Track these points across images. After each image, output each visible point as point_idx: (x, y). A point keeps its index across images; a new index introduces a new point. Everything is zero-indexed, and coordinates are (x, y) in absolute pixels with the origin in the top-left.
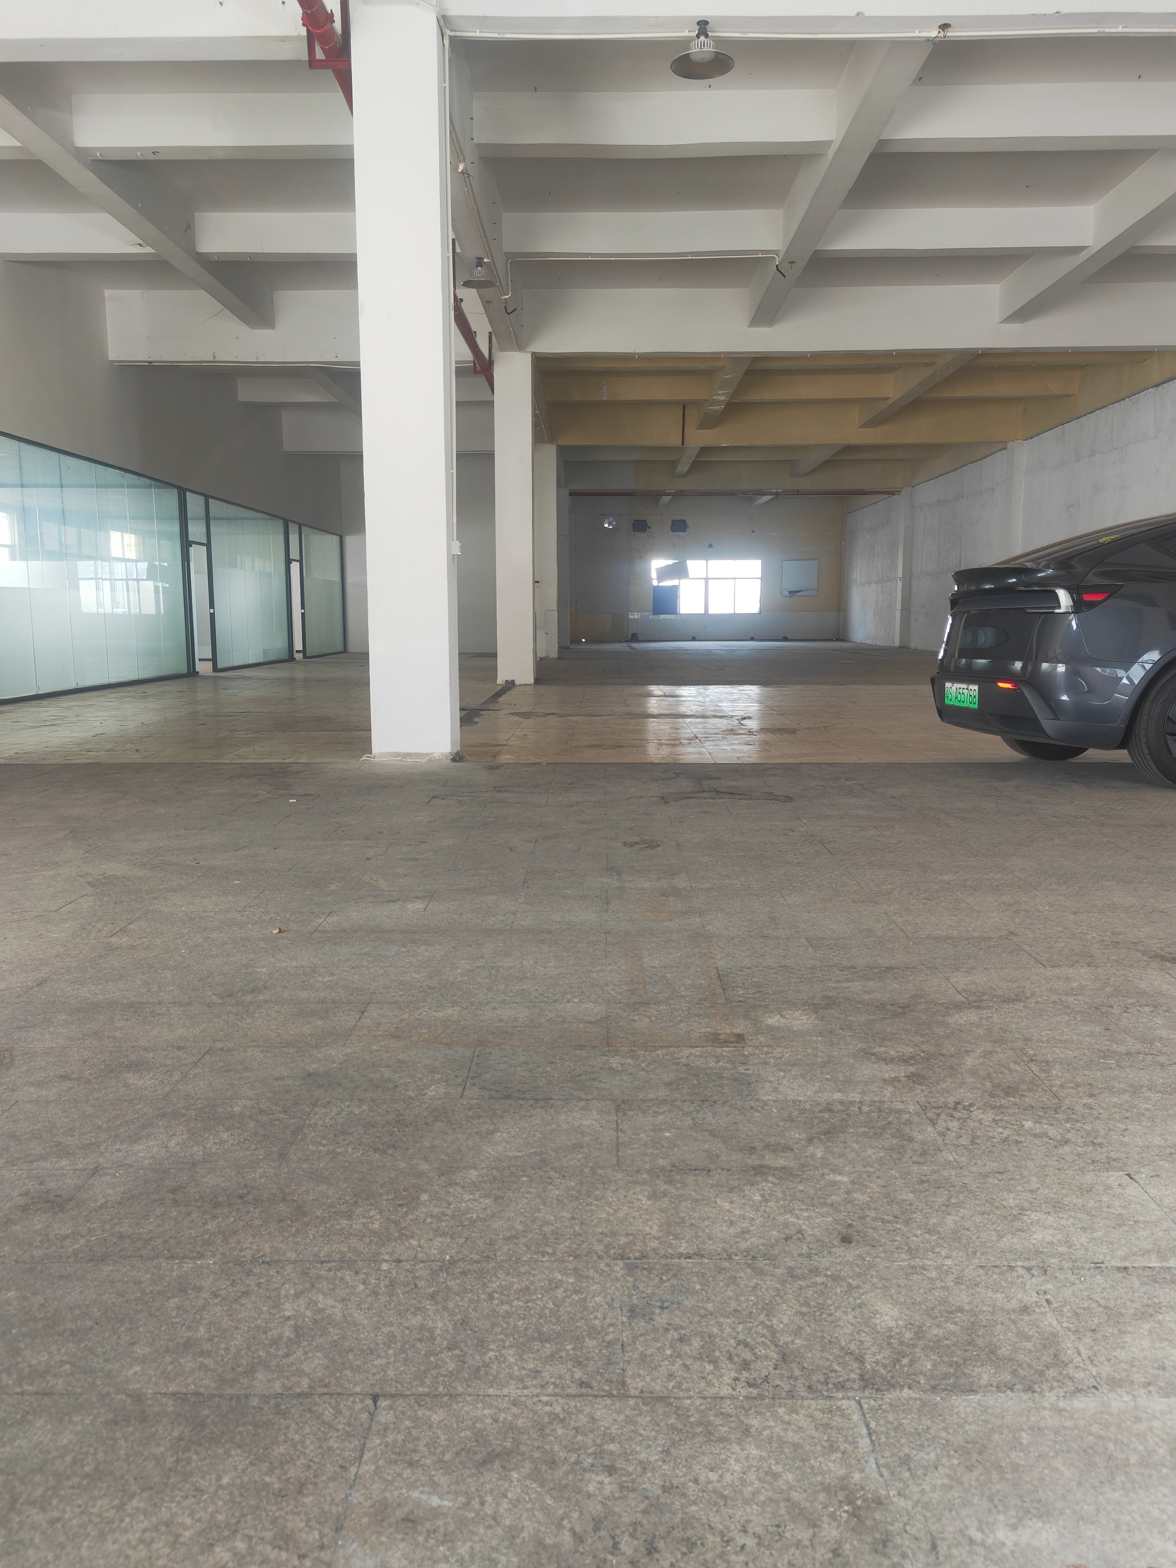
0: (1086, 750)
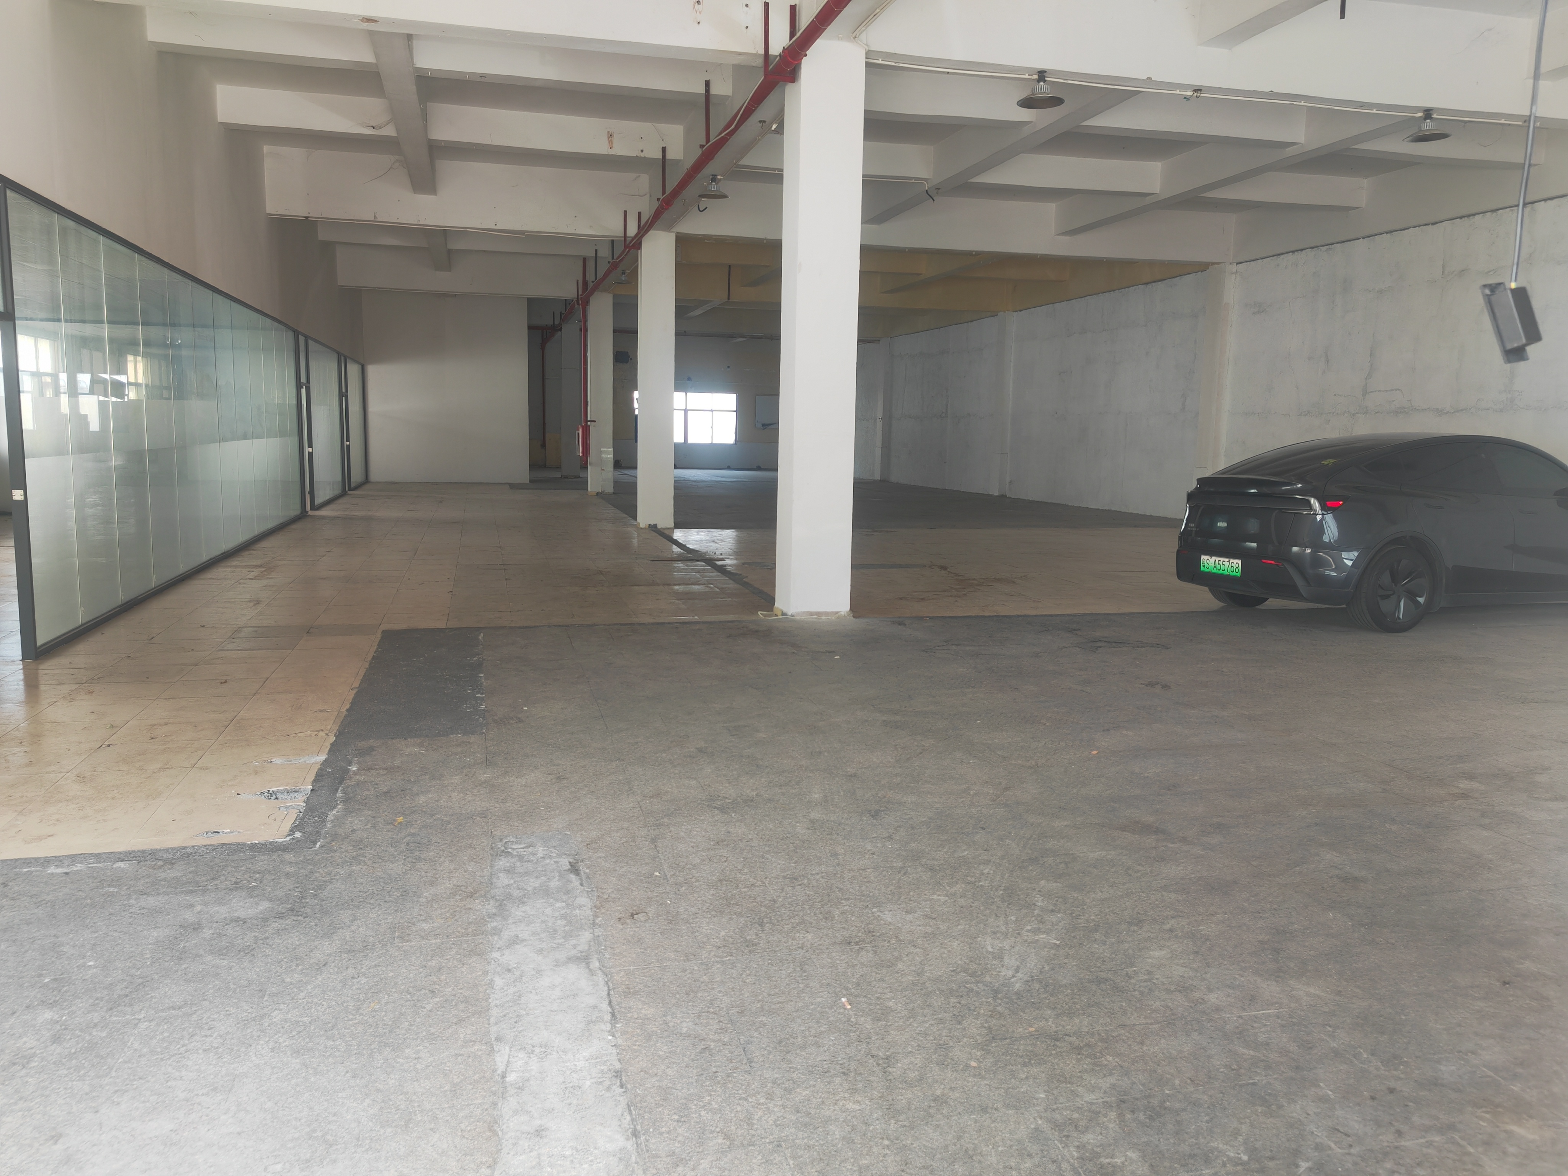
0: (1266, 599)
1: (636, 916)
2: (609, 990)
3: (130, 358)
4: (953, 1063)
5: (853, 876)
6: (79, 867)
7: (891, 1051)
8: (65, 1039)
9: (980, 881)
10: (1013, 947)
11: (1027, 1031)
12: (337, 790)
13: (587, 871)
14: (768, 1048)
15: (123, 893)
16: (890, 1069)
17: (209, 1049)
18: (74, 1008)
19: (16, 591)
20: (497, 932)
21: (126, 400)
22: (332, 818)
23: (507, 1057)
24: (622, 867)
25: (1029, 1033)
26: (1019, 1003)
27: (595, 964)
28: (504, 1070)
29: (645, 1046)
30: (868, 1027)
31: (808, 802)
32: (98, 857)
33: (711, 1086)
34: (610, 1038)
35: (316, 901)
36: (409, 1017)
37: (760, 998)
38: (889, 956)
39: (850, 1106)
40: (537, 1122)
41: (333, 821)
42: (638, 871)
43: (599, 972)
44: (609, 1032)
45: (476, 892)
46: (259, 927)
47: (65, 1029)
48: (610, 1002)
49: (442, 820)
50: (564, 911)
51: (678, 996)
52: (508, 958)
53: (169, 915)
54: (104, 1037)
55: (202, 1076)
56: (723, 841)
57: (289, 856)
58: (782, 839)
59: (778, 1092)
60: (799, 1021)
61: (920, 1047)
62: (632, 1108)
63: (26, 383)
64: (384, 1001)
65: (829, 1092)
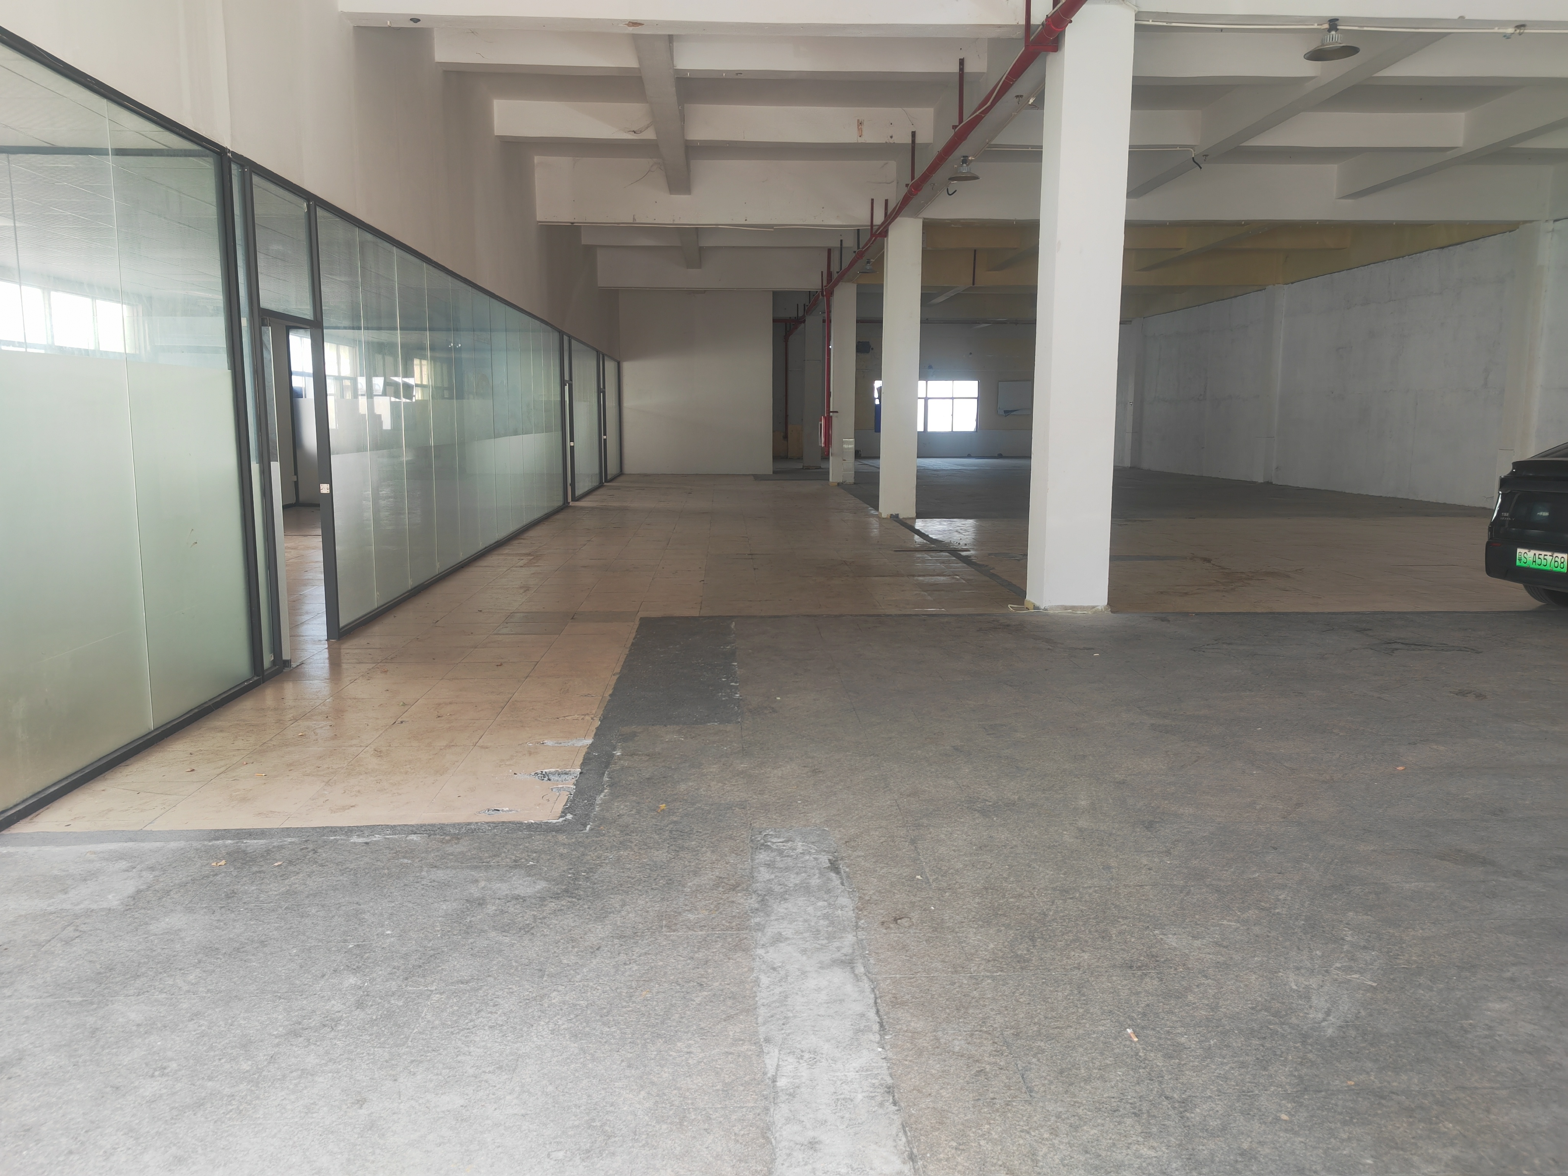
1: (899, 921)
2: (876, 998)
3: (416, 362)
4: (1260, 1113)
5: (1130, 893)
6: (377, 838)
7: (1188, 1094)
8: (367, 1005)
9: (1275, 908)
10: (1322, 986)
11: (1345, 1084)
12: (603, 774)
13: (847, 870)
14: (1048, 1077)
15: (416, 865)
16: (1188, 1115)
17: (494, 1026)
18: (374, 975)
19: (322, 576)
20: (760, 928)
21: (414, 400)
22: (600, 802)
23: (777, 1059)
24: (882, 868)
25: (1348, 1086)
26: (1334, 1051)
27: (860, 969)
28: (774, 1074)
29: (917, 1063)
30: (1158, 1064)
31: (1074, 808)
32: (393, 828)
33: (990, 1113)
34: (880, 1050)
35: (588, 884)
36: (679, 1009)
37: (1036, 1020)
38: (1177, 986)
39: (1145, 1151)
40: (811, 1134)
41: (600, 805)
42: (899, 873)
43: (864, 977)
44: (878, 1043)
45: (738, 885)
46: (538, 906)
47: (368, 995)
48: (878, 1012)
49: (703, 809)
50: (826, 911)
51: (948, 1011)
52: (773, 955)
53: (456, 888)
54: (401, 1006)
55: (488, 1053)
56: (986, 846)
57: (562, 838)
58: (1049, 848)
59: (1063, 1128)
60: (1081, 1050)
61: (1220, 1092)
62: (907, 1129)
63: (331, 387)
64: (655, 990)
65: (1120, 1134)
